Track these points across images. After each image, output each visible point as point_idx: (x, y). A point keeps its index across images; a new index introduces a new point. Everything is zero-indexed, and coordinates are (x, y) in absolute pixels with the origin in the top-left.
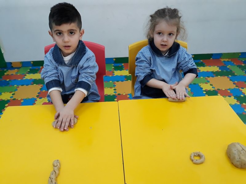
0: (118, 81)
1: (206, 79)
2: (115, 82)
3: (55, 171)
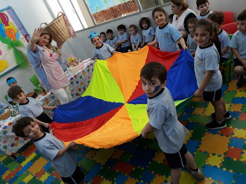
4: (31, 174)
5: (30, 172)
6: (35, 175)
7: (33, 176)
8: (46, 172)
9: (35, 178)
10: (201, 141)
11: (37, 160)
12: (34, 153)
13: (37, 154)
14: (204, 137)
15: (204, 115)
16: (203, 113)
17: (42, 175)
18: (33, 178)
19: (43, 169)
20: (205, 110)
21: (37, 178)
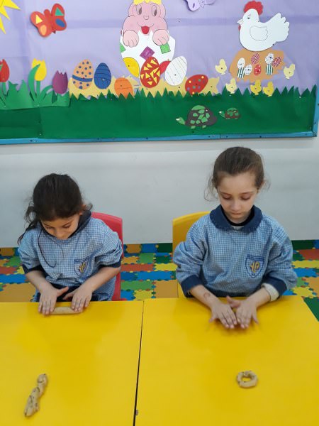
0: (159, 280)
1: (303, 279)
2: (156, 281)
3: (38, 388)
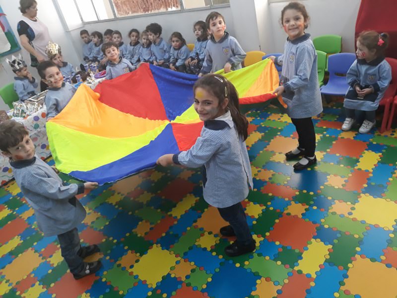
4: (6, 282)
5: (4, 276)
6: (14, 284)
7: (11, 287)
8: (38, 283)
9: (13, 291)
10: (348, 270)
11: (22, 253)
12: (17, 236)
13: (22, 241)
14: (353, 262)
15: (351, 217)
16: (350, 214)
17: (29, 288)
18: (10, 290)
19: (32, 276)
20: (353, 209)
21: (18, 293)
